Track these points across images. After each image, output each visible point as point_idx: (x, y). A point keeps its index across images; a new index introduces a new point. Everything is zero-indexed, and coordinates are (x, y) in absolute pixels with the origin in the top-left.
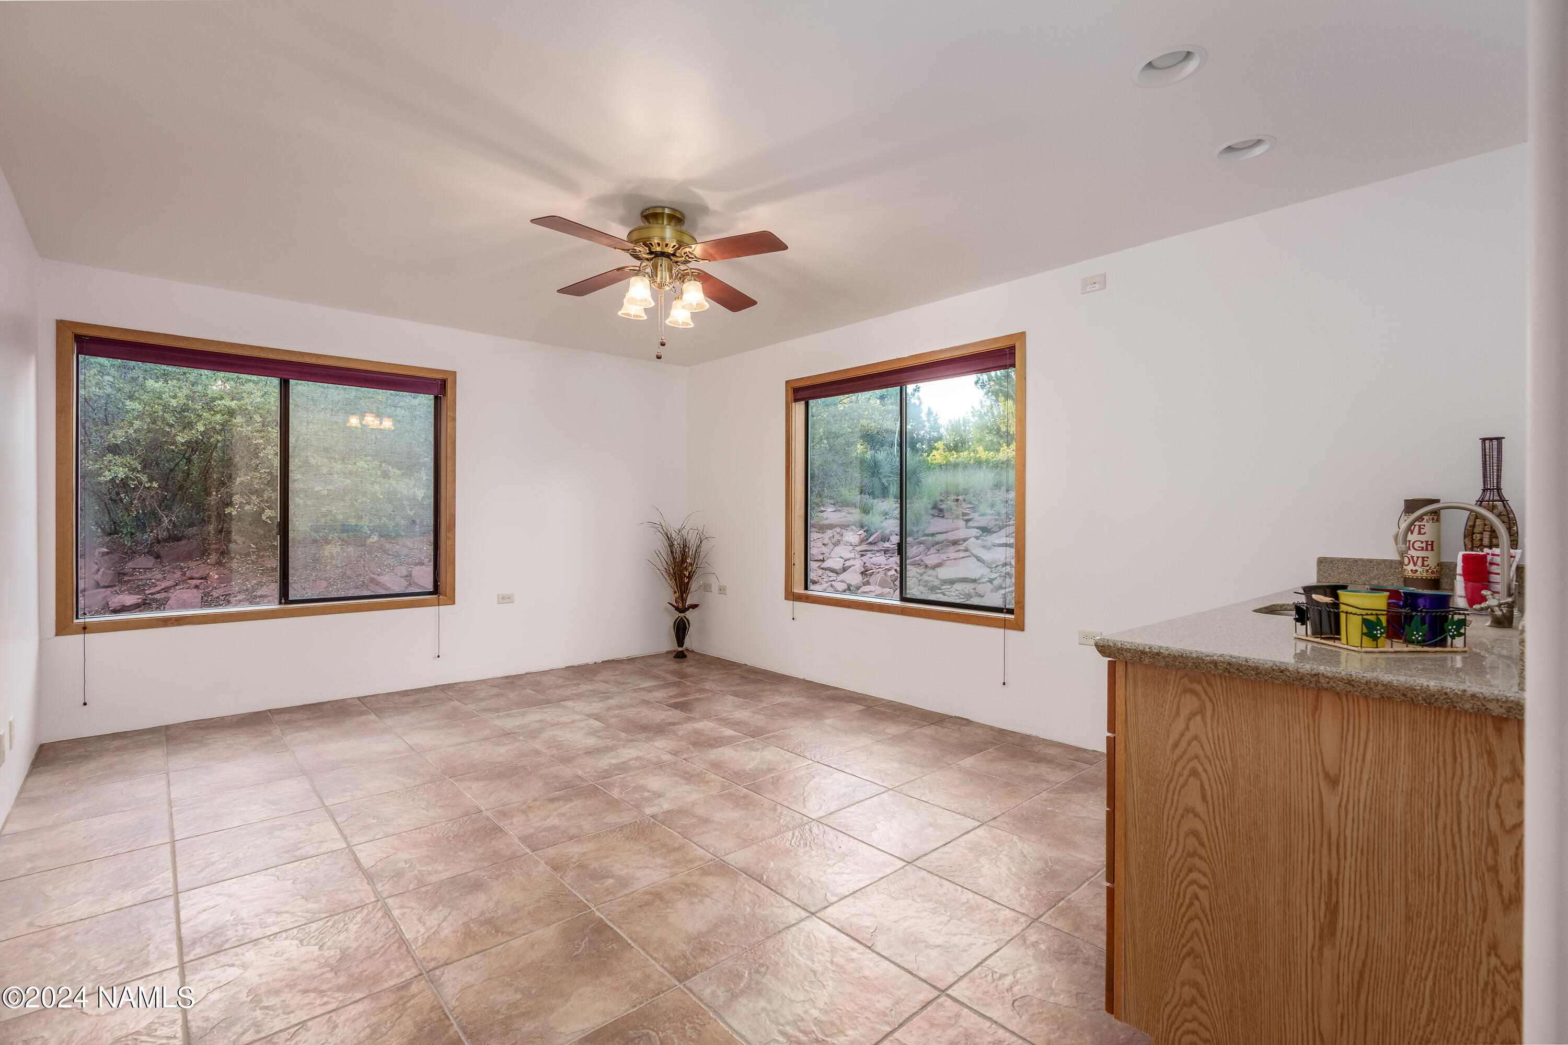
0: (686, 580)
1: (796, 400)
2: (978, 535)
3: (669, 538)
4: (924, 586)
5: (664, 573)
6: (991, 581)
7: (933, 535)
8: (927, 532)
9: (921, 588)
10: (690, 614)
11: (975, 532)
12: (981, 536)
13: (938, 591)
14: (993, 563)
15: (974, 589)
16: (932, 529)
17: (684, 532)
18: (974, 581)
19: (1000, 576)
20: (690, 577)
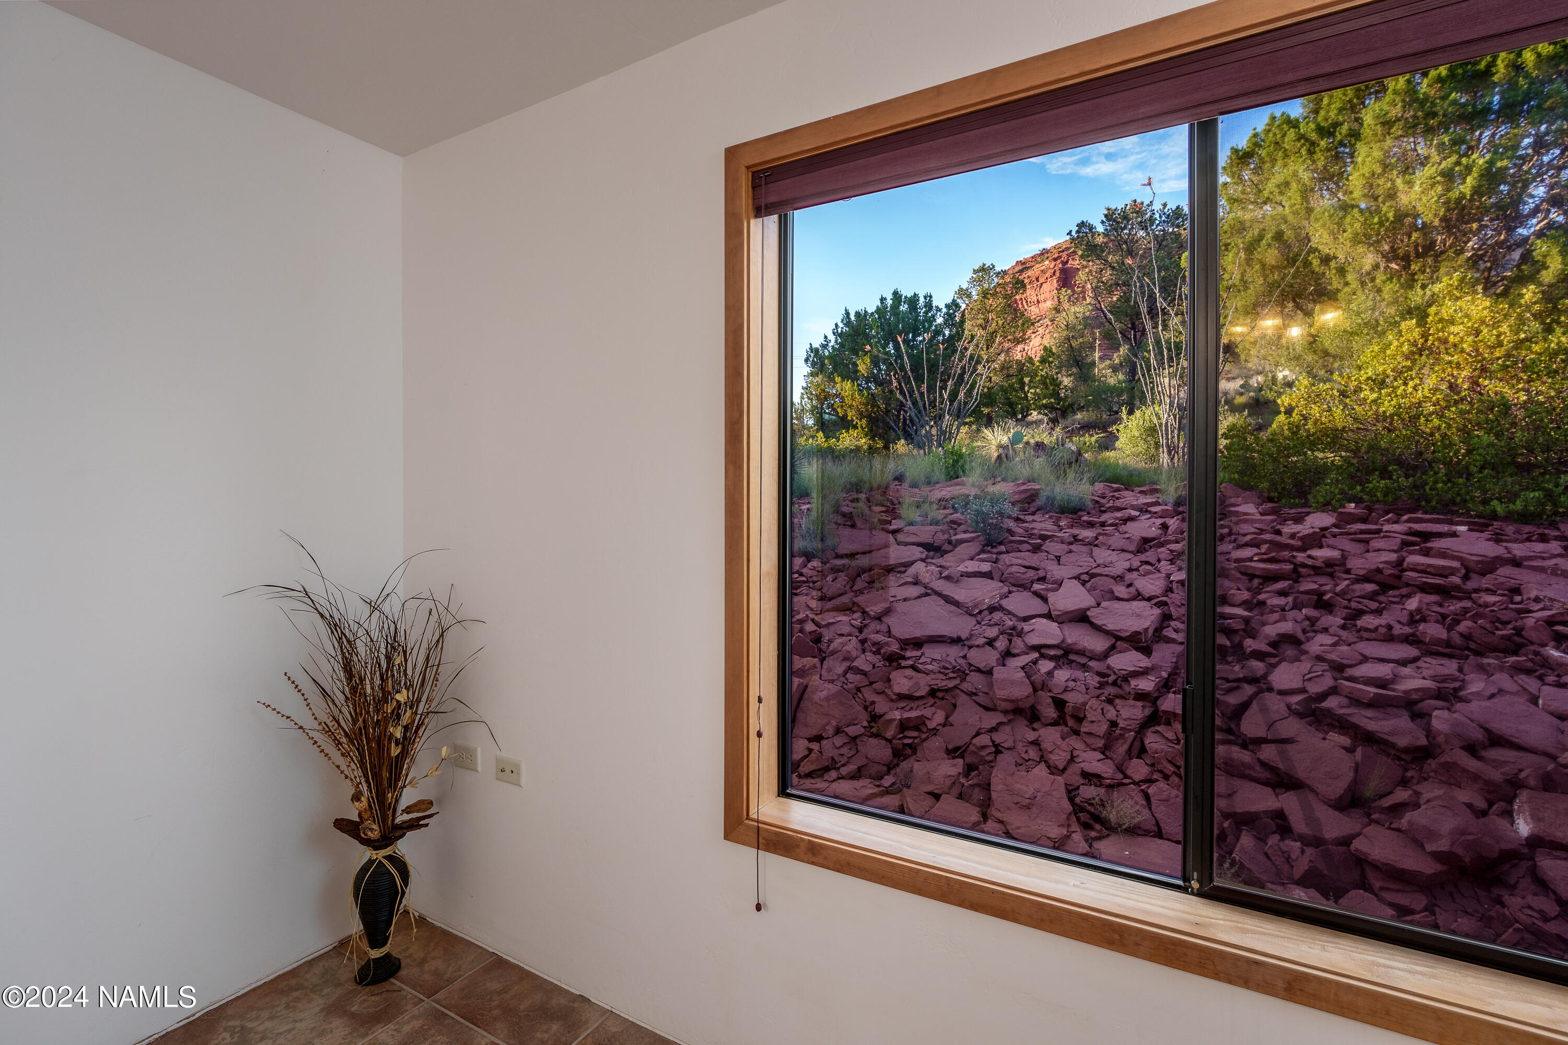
0: (395, 751)
1: (760, 211)
2: (924, 556)
3: (334, 626)
4: (874, 653)
5: (317, 736)
6: (991, 643)
7: (852, 556)
8: (841, 551)
9: (870, 657)
10: (406, 847)
11: (917, 552)
12: (927, 558)
13: (904, 663)
14: (976, 606)
15: (965, 657)
16: (845, 548)
17: (392, 607)
18: (957, 641)
19: (1002, 633)
20: (406, 743)
